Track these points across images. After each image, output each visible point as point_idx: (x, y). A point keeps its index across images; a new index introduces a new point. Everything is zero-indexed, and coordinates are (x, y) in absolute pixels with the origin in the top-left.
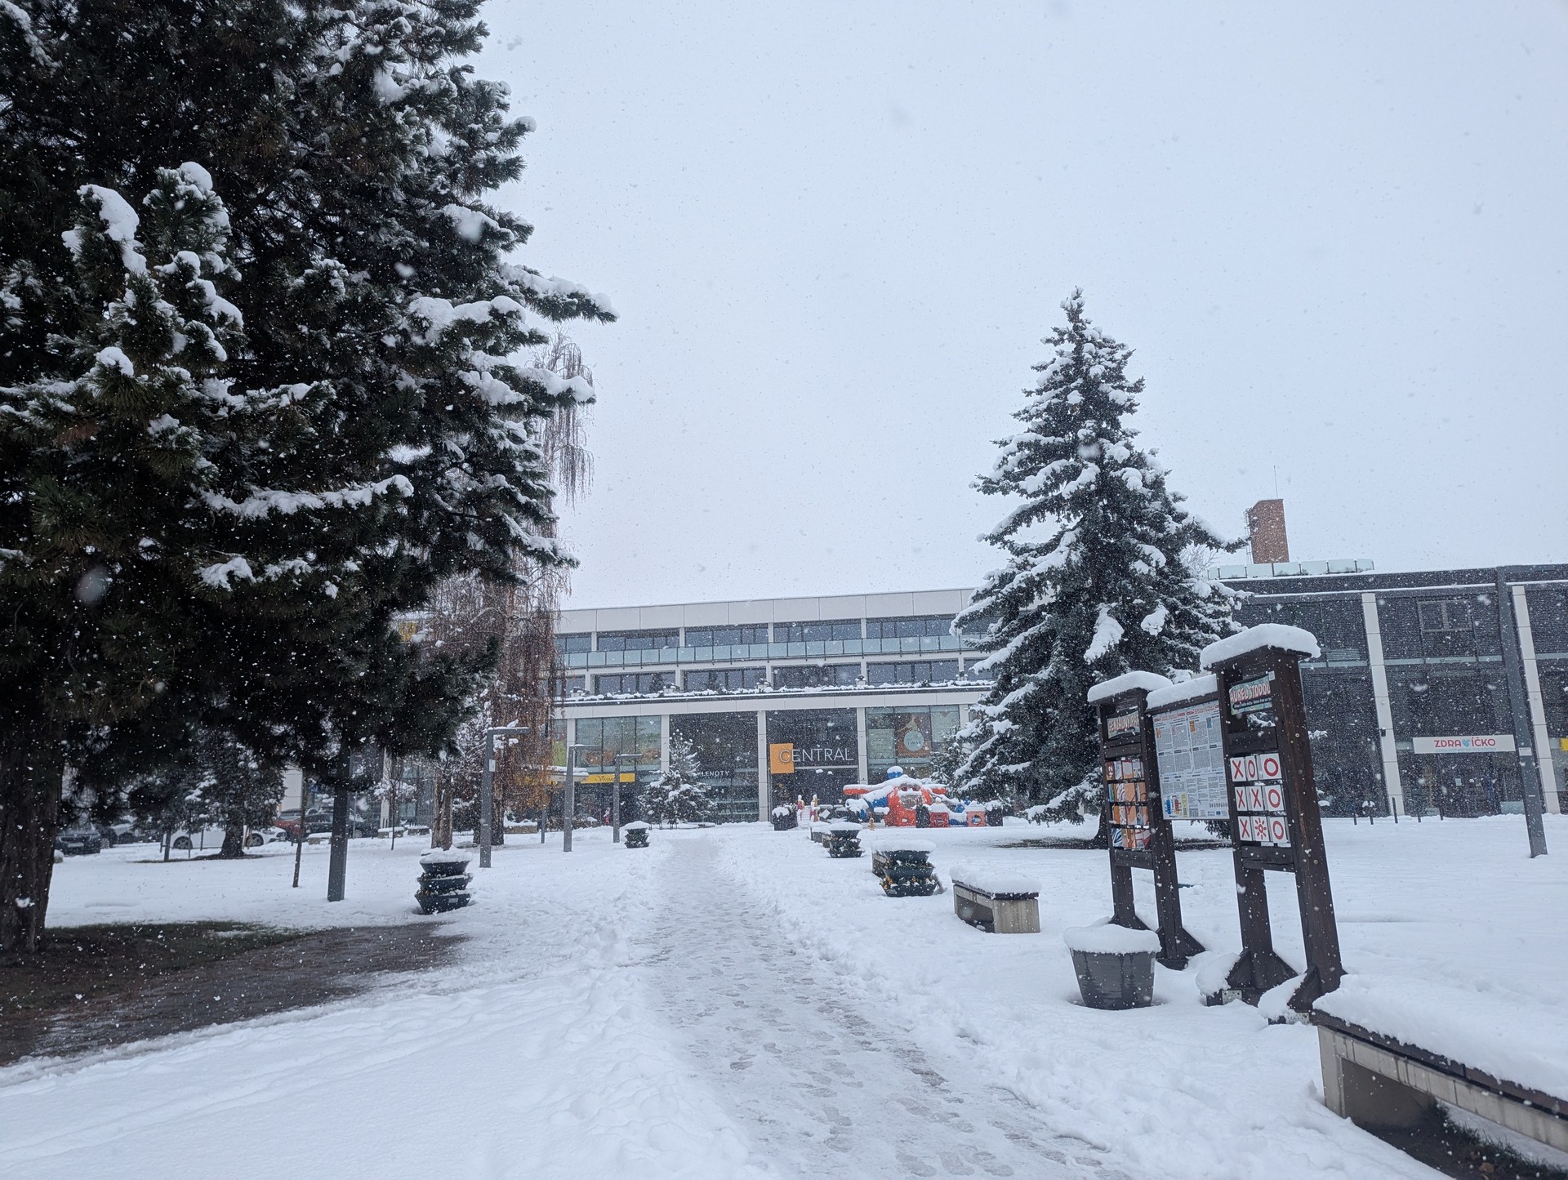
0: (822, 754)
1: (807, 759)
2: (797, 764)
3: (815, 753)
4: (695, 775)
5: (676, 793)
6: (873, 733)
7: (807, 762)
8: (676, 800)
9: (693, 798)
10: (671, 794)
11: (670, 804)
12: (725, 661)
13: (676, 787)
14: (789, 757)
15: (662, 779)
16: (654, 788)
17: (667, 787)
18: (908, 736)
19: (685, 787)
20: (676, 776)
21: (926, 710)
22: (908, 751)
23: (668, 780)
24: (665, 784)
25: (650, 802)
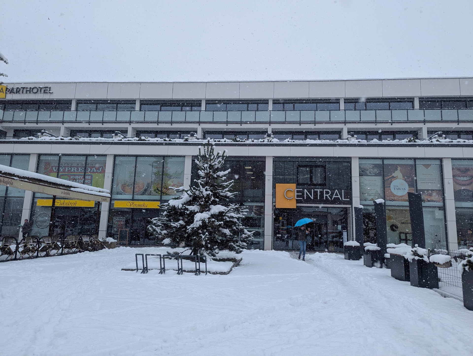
0: (322, 193)
1: (308, 197)
2: (298, 201)
3: (316, 193)
4: (229, 194)
5: (205, 215)
6: (366, 179)
7: (308, 200)
8: (204, 226)
9: (228, 224)
10: (199, 217)
11: (195, 232)
12: (237, 123)
13: (204, 208)
14: (294, 195)
15: (185, 197)
16: (174, 208)
17: (191, 208)
18: (395, 183)
19: (216, 209)
20: (205, 193)
21: (411, 162)
22: (394, 196)
23: (194, 200)
24: (189, 203)
25: (166, 226)
